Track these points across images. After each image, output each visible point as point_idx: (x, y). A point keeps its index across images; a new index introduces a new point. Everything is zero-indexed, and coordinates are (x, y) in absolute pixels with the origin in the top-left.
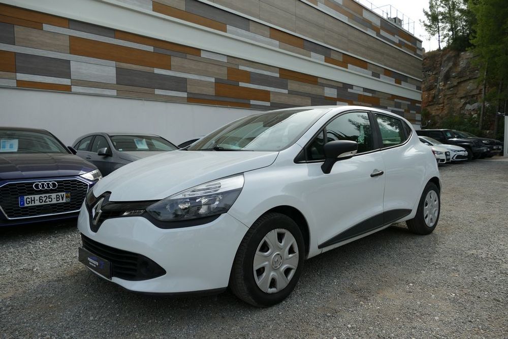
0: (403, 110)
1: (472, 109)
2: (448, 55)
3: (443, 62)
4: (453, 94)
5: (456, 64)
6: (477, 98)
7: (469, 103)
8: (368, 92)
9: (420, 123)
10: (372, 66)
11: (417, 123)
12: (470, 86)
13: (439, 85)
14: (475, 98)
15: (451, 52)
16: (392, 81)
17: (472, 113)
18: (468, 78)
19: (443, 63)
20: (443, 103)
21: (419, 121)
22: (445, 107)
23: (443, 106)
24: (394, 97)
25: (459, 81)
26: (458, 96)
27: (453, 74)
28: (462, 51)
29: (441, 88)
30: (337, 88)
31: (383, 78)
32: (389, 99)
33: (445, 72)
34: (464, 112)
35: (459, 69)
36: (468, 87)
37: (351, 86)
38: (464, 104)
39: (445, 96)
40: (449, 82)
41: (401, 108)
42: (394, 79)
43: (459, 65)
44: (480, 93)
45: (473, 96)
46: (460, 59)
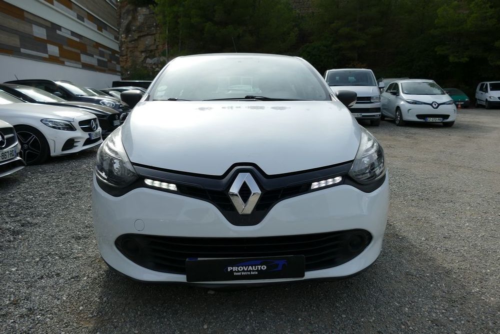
0: (106, 60)
1: (153, 63)
2: (126, 8)
3: (122, 14)
4: (135, 47)
5: (134, 18)
6: (155, 54)
7: (148, 57)
8: (75, 37)
9: (120, 74)
10: (76, 7)
11: (118, 74)
12: (148, 41)
13: (122, 37)
14: (153, 53)
15: (129, 5)
16: (94, 27)
17: (154, 67)
18: (146, 34)
19: (122, 16)
20: (127, 55)
21: (118, 72)
22: (129, 59)
23: (127, 58)
24: (98, 45)
25: (139, 35)
26: (139, 50)
27: (134, 28)
28: (139, 7)
29: (123, 40)
30: (46, 27)
31: (87, 23)
32: (94, 46)
33: (125, 24)
34: (145, 65)
35: (138, 24)
36: (147, 42)
37: (59, 28)
38: (145, 58)
39: (127, 48)
40: (130, 35)
41: (104, 57)
42: (96, 25)
43: (137, 19)
44: (157, 48)
45: (151, 51)
46: (138, 14)
